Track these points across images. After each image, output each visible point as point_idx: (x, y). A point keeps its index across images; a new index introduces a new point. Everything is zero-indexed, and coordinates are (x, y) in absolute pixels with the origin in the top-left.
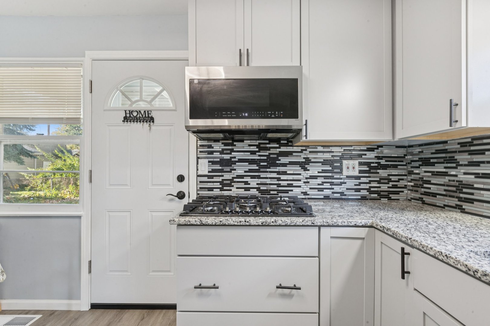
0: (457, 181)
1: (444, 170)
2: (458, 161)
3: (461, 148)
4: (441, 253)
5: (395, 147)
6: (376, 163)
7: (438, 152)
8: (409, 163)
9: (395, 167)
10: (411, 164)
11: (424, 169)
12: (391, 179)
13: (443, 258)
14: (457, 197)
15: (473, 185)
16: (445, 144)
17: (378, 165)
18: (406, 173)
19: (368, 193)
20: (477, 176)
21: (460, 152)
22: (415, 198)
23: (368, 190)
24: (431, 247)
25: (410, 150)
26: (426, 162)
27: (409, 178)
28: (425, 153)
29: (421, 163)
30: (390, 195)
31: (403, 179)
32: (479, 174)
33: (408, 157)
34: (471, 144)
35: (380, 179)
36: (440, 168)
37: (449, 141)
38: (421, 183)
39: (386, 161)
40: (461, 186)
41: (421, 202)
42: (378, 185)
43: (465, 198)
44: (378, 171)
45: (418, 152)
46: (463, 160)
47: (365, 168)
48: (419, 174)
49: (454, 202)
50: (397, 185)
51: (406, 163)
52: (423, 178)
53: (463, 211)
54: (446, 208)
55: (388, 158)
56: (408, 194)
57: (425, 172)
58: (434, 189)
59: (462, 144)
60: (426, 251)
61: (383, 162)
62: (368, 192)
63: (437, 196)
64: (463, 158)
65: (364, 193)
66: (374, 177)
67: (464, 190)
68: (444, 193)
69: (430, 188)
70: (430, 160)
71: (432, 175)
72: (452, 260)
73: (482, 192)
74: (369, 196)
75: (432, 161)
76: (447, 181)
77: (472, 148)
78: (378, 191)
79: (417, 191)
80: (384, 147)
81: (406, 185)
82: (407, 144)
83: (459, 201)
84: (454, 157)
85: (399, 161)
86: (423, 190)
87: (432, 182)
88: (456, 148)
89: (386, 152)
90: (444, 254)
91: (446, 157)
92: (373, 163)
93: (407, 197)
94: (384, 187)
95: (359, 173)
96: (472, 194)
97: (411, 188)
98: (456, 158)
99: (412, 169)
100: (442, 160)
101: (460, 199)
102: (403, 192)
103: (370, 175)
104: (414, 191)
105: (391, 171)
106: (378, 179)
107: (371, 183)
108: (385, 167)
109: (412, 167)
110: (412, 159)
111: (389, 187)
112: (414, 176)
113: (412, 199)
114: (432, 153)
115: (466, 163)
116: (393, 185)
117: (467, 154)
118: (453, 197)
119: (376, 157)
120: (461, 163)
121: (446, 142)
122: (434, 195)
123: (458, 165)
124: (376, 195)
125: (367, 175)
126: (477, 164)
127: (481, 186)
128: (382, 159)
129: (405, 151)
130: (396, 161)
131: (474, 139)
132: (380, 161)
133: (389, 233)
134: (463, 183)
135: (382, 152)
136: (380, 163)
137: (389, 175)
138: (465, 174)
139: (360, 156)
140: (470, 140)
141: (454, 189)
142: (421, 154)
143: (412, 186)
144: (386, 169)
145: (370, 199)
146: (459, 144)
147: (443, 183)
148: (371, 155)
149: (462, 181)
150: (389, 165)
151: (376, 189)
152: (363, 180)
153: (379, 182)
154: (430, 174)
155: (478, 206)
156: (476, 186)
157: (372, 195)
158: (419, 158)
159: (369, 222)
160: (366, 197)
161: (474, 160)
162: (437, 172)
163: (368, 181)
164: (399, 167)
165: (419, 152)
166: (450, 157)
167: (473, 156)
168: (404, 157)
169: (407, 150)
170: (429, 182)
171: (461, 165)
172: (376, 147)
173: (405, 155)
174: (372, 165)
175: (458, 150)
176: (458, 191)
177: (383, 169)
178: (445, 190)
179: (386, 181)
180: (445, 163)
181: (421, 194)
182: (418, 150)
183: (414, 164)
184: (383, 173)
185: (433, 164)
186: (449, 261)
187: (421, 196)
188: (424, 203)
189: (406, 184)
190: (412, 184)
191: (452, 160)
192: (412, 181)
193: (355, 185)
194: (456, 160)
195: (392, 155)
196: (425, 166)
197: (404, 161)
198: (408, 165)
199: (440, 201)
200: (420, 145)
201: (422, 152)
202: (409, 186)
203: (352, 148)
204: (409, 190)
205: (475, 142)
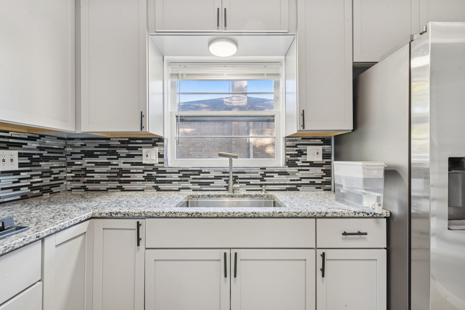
0: (118, 169)
1: (107, 161)
2: (119, 154)
3: (121, 144)
4: (170, 213)
5: (56, 138)
6: (38, 154)
7: (101, 146)
8: (68, 155)
9: (56, 158)
10: (72, 156)
11: (87, 160)
12: (52, 172)
13: (172, 215)
14: (118, 181)
15: (130, 171)
16: (108, 141)
17: (40, 156)
18: (66, 165)
19: (29, 190)
20: (132, 164)
21: (120, 147)
22: (76, 187)
23: (30, 187)
24: (163, 211)
25: (70, 142)
26: (89, 154)
27: (69, 169)
28: (87, 146)
29: (83, 155)
30: (52, 189)
31: (62, 171)
32: (133, 163)
33: (68, 149)
34: (128, 142)
35: (42, 172)
36: (103, 159)
37: (112, 138)
38: (83, 173)
39: (48, 153)
40: (121, 172)
41: (84, 190)
42: (40, 180)
43: (124, 180)
44: (41, 163)
45: (80, 145)
46: (123, 153)
47: (26, 160)
48: (81, 165)
49: (116, 184)
50: (58, 177)
51: (66, 155)
52: (86, 168)
53: (123, 190)
54: (109, 190)
55: (50, 149)
56: (68, 185)
57: (88, 163)
58: (97, 177)
59: (122, 142)
60: (159, 216)
61: (45, 153)
62: (29, 188)
63: (101, 182)
64: (123, 152)
65: (25, 190)
66: (36, 171)
67: (124, 175)
68: (107, 179)
69: (93, 177)
70: (94, 153)
71: (95, 165)
72: (178, 214)
73: (136, 175)
74: (30, 193)
75: (95, 153)
76: (110, 169)
77: (129, 145)
78: (40, 186)
79: (79, 181)
80: (46, 137)
81: (65, 177)
82: (66, 137)
83: (119, 183)
84: (116, 151)
85: (60, 153)
86: (86, 179)
87: (96, 171)
88: (117, 144)
89: (48, 142)
90: (173, 213)
91: (109, 151)
92: (35, 154)
93: (66, 188)
94: (47, 181)
95: (19, 167)
96: (129, 177)
97: (71, 179)
98: (117, 151)
99: (73, 161)
100: (105, 153)
101: (120, 182)
102: (62, 183)
103: (31, 169)
104: (75, 181)
105: (53, 163)
106: (40, 173)
107: (33, 177)
108: (47, 159)
109: (72, 159)
110: (73, 151)
111: (51, 181)
112: (75, 167)
113: (72, 189)
114: (96, 147)
115: (125, 155)
116: (54, 178)
117: (125, 149)
118: (115, 181)
119: (38, 147)
120: (121, 155)
121: (108, 139)
122: (98, 182)
123: (119, 157)
124: (38, 191)
125: (29, 168)
126: (133, 156)
127: (135, 171)
128: (44, 150)
129: (64, 143)
130: (57, 153)
131: (130, 139)
132: (42, 152)
133: (119, 215)
134: (123, 170)
135: (44, 143)
136: (42, 154)
137: (51, 168)
138: (124, 163)
139: (19, 145)
140: (127, 139)
141: (116, 175)
142: (83, 147)
143: (72, 177)
144: (48, 161)
145: (32, 197)
146: (119, 141)
147: (106, 171)
148: (33, 145)
149: (122, 169)
150: (50, 156)
151: (38, 184)
152: (23, 175)
153: (41, 176)
154: (94, 165)
155: (133, 185)
156: (132, 171)
157: (34, 192)
158: (81, 151)
159: (89, 214)
160: (27, 196)
161: (131, 153)
162: (100, 163)
163: (29, 176)
164: (60, 159)
165: (82, 145)
166: (112, 151)
167: (130, 151)
168: (64, 149)
169: (66, 143)
170: (93, 172)
171: (121, 157)
172: (38, 136)
173: (65, 147)
174: (34, 157)
175: (118, 146)
176: (119, 176)
177: (45, 161)
178: (108, 177)
179: (48, 174)
180: (108, 155)
181: (84, 183)
182: (80, 143)
183: (74, 156)
184: (45, 165)
185: (97, 156)
186: (176, 215)
187: (83, 185)
188: (86, 190)
189: (65, 175)
190: (73, 175)
191: (114, 153)
192: (73, 172)
193: (14, 182)
194: (117, 153)
195: (54, 147)
196: (88, 157)
197: (64, 153)
198: (67, 157)
199: (102, 186)
200: (82, 139)
201: (85, 145)
202: (69, 177)
203: (9, 135)
204: (68, 181)
205: (131, 141)
